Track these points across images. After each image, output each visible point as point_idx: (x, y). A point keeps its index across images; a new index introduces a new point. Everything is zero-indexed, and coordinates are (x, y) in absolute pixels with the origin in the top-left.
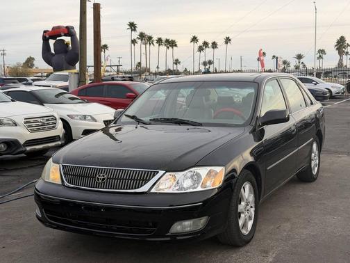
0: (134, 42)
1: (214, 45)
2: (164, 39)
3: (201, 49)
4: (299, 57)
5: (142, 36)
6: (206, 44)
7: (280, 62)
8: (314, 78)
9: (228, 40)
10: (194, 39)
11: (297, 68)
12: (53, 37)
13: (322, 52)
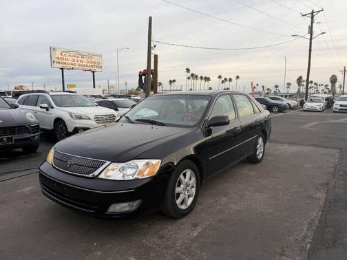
0: (189, 78)
1: (230, 80)
2: (204, 77)
3: (223, 82)
4: (277, 87)
5: (192, 75)
6: (226, 79)
7: (265, 89)
8: (284, 98)
9: (238, 77)
10: (220, 77)
11: (275, 92)
12: (144, 75)
13: (289, 84)
